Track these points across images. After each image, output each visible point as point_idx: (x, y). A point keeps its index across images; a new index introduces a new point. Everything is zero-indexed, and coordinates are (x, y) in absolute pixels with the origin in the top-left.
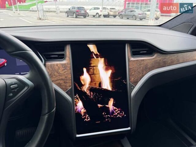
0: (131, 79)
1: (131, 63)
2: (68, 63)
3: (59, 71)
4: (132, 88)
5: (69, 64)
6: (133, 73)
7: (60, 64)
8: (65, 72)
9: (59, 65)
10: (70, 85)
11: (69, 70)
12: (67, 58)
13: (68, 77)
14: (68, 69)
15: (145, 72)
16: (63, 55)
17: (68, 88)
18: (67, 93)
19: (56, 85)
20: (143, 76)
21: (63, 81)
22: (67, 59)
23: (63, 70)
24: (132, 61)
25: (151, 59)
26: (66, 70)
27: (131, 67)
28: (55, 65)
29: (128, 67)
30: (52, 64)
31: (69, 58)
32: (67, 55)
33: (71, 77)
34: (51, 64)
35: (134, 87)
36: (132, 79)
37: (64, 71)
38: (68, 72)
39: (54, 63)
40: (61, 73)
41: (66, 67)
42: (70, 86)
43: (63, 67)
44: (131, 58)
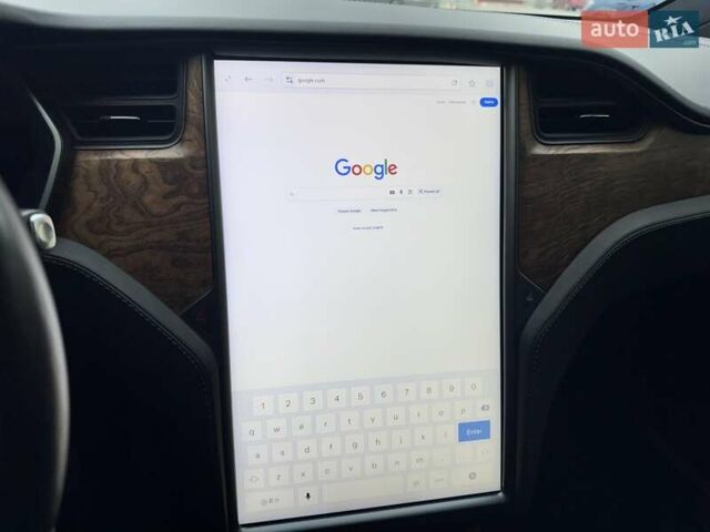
0: (526, 254)
1: (530, 172)
2: (192, 159)
3: (148, 199)
4: (530, 299)
5: (199, 163)
6: (538, 225)
7: (150, 160)
8: (178, 207)
9: (143, 170)
11: (198, 196)
12: (191, 132)
13: (193, 236)
14: (196, 190)
15: (596, 219)
16: (170, 112)
17: (196, 292)
18: (188, 318)
19: (129, 273)
20: (587, 241)
21: (169, 255)
22: (186, 136)
23: (167, 196)
24: (536, 158)
25: (630, 154)
26: (184, 198)
27: (530, 192)
28: (121, 164)
29: (518, 191)
30: (108, 160)
31: (199, 129)
32: (191, 115)
33: (208, 233)
34: (102, 161)
35: (539, 298)
36: (534, 253)
37: (175, 201)
38: (193, 208)
39: (119, 156)
40: (156, 209)
41: (186, 179)
42: (205, 283)
43: (165, 181)
44: (535, 145)
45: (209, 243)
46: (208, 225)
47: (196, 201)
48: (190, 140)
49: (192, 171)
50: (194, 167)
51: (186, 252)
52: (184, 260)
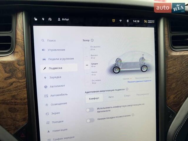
0: (169, 98)
1: (170, 63)
2: (18, 61)
5: (21, 63)
6: (174, 85)
8: (12, 84)
11: (21, 78)
12: (18, 49)
13: (18, 98)
14: (20, 75)
18: (16, 136)
21: (8, 106)
22: (16, 50)
24: (173, 57)
26: (14, 80)
27: (170, 72)
29: (165, 71)
32: (18, 40)
33: (26, 96)
35: (174, 115)
36: (172, 97)
37: (10, 81)
38: (19, 84)
41: (15, 70)
42: (24, 119)
43: (5, 72)
44: (171, 52)
45: (26, 100)
46: (26, 92)
47: (20, 81)
48: (17, 52)
49: (18, 67)
50: (19, 65)
51: (15, 105)
52: (15, 108)
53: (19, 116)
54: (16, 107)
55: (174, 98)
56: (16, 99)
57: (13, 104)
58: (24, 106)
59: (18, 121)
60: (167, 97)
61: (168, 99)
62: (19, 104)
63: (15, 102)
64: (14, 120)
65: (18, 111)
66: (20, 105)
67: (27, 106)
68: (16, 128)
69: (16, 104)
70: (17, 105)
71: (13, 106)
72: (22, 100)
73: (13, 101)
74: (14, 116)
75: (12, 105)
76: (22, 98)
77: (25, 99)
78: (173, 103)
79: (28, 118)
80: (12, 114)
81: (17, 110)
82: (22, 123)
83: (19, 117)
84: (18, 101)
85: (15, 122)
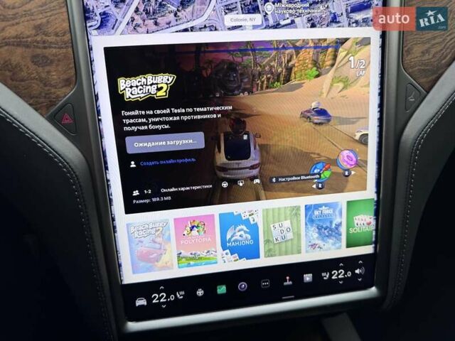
4: (411, 99)
10: (66, 77)
13: (50, 30)
17: (60, 92)
21: (29, 52)
36: (417, 50)
42: (67, 82)
45: (68, 37)
51: (45, 48)
52: (44, 56)
53: (55, 75)
54: (47, 52)
55: (422, 52)
56: (46, 35)
57: (41, 45)
58: (64, 50)
59: (55, 87)
60: (406, 49)
61: (407, 55)
62: (54, 46)
63: (44, 42)
64: (45, 85)
65: (52, 62)
66: (55, 48)
67: (70, 50)
68: (52, 104)
69: (46, 45)
70: (50, 47)
71: (39, 51)
72: (59, 36)
73: (39, 38)
74: (43, 75)
75: (37, 47)
76: (58, 30)
77: (64, 34)
78: (420, 66)
79: (74, 79)
80: (40, 69)
81: (49, 61)
82: (64, 90)
83: (55, 77)
84: (52, 39)
85: (47, 88)
